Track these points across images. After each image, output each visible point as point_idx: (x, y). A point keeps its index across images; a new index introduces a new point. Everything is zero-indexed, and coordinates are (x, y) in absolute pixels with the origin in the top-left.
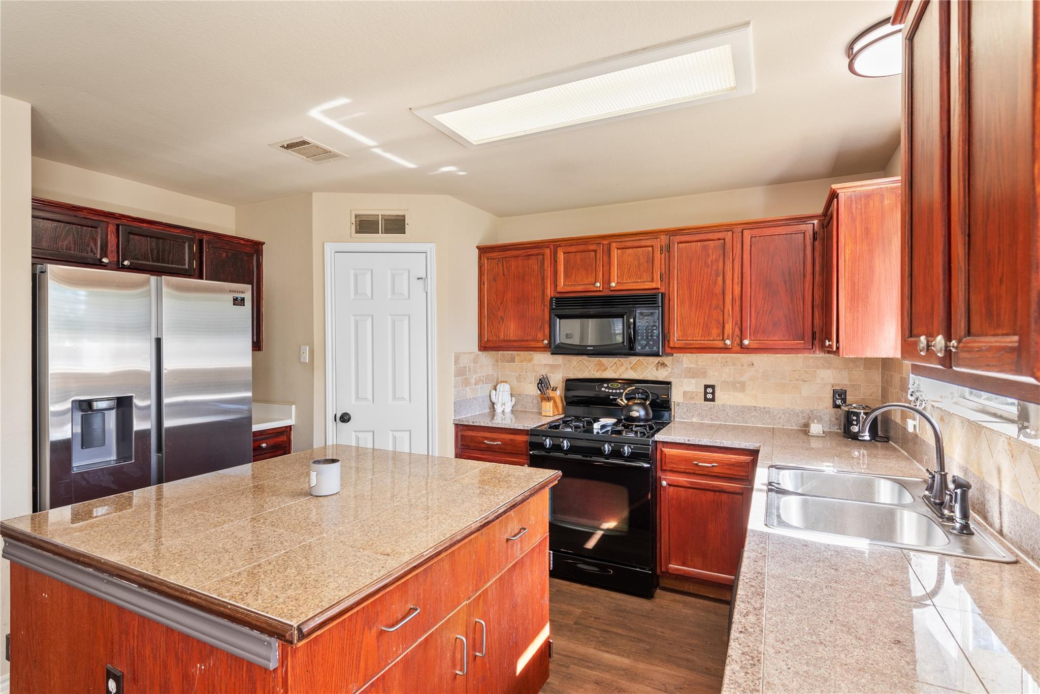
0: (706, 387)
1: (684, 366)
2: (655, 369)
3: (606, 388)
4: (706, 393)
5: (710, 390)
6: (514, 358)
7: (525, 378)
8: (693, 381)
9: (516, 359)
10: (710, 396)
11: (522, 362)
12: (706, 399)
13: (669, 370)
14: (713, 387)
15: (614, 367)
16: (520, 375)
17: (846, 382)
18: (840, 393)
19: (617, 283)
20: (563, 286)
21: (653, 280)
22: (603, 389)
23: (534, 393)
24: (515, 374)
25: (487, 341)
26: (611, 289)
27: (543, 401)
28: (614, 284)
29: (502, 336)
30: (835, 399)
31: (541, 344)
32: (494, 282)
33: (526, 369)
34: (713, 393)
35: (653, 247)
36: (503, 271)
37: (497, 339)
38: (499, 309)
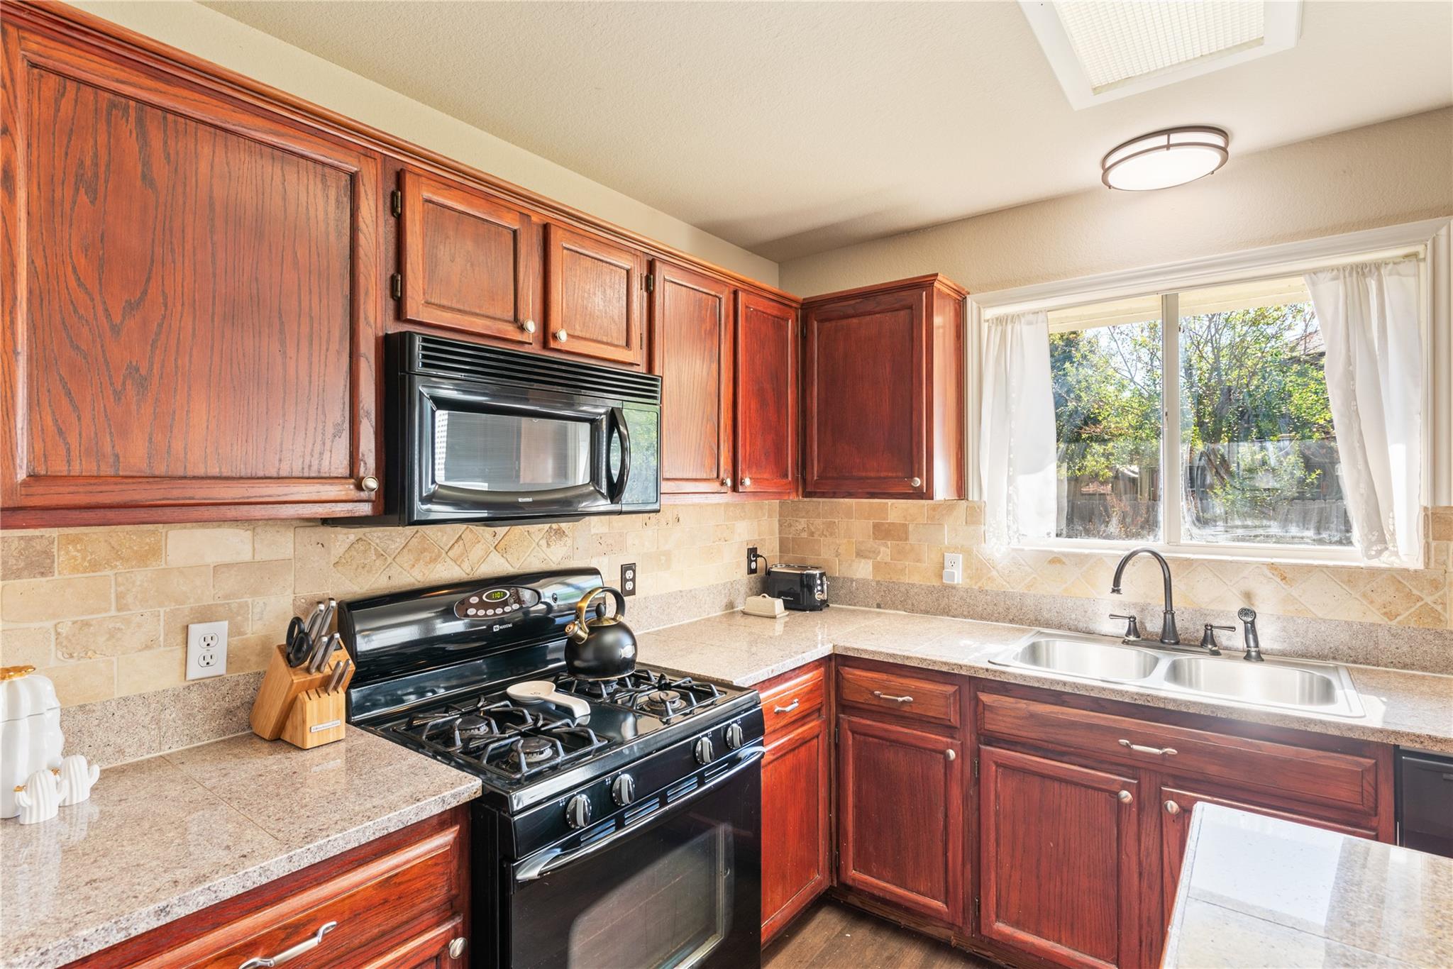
1: (593, 531)
2: (544, 544)
3: (477, 606)
4: (623, 580)
5: (628, 574)
6: (48, 554)
7: (111, 634)
8: (606, 560)
10: (628, 585)
11: (95, 566)
12: (623, 593)
13: (569, 542)
14: (632, 567)
15: (457, 550)
16: (87, 624)
17: (756, 537)
18: (753, 553)
19: (569, 335)
20: (428, 303)
21: (628, 344)
22: (471, 611)
23: (172, 681)
24: (49, 624)
25: (33, 477)
26: (553, 345)
27: (303, 696)
28: (563, 335)
29: (137, 456)
30: (750, 561)
31: (348, 490)
32: (83, 198)
33: (120, 597)
34: (633, 580)
35: (628, 271)
36: (146, 164)
37: (107, 470)
38: (116, 330)
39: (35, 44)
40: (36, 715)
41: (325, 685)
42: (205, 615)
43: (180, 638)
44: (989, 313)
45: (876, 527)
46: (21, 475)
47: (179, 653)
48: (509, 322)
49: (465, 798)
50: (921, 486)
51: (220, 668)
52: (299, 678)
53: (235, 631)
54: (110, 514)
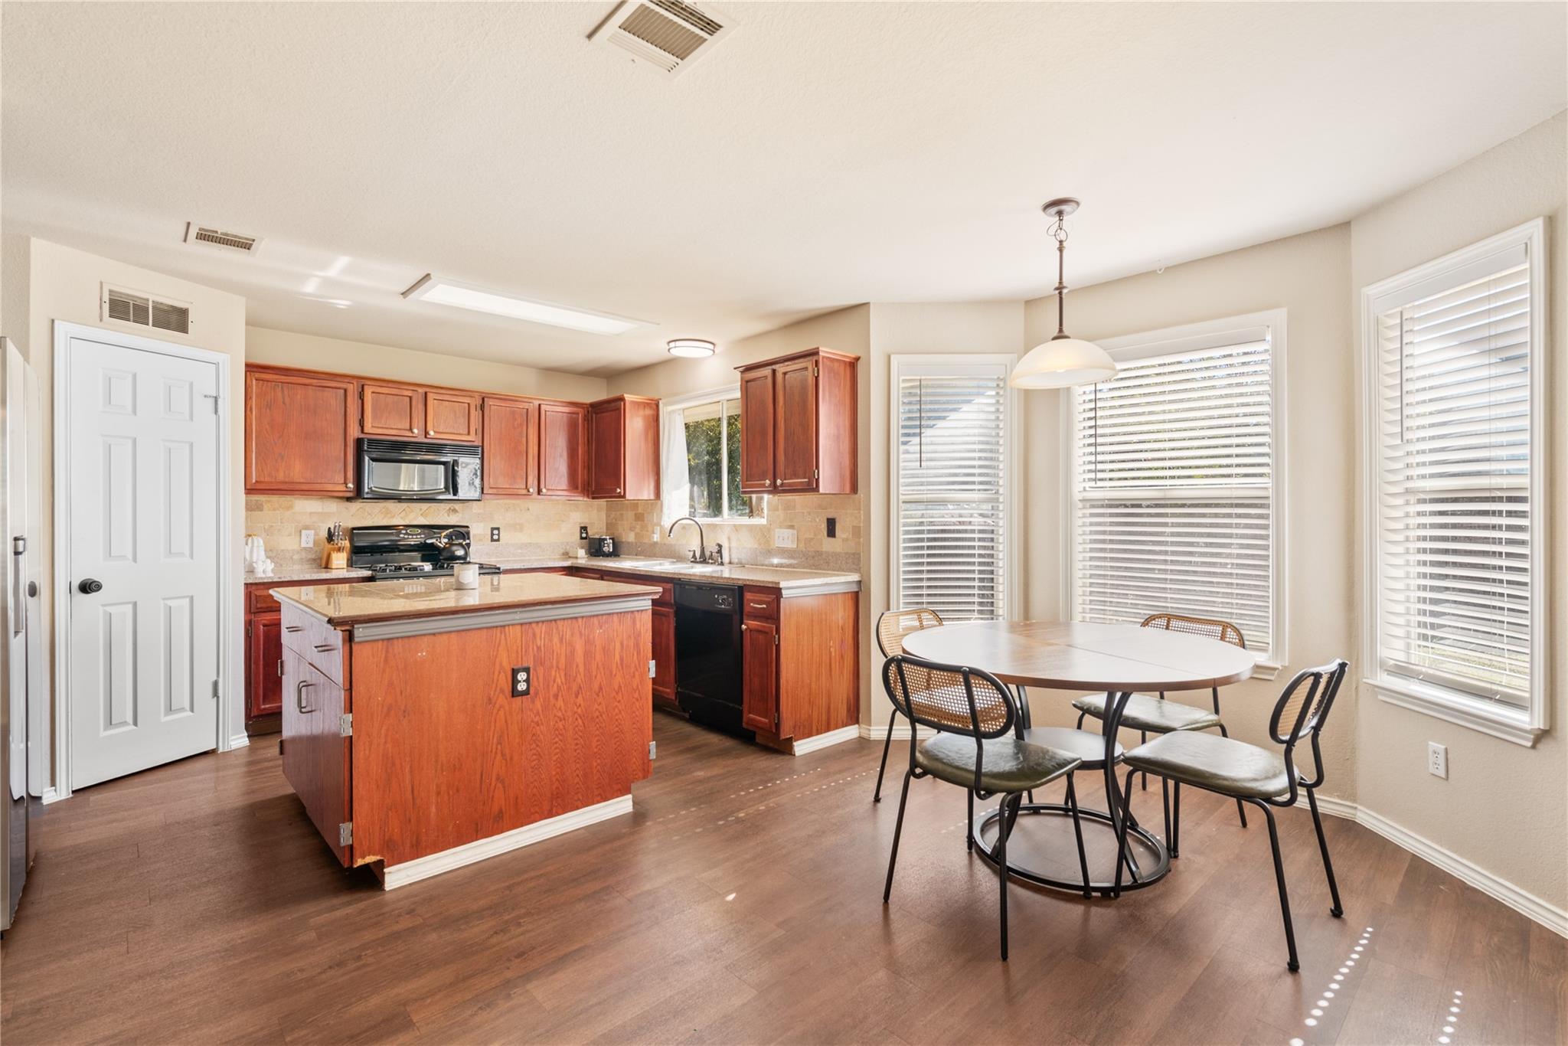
0: (493, 529)
1: (474, 511)
2: (446, 515)
3: (405, 534)
4: (492, 534)
5: (496, 532)
6: (261, 505)
7: (279, 530)
8: (482, 525)
9: (265, 506)
10: (496, 537)
11: (274, 510)
12: (493, 540)
13: (460, 515)
14: (498, 529)
15: (403, 514)
16: (272, 526)
17: (587, 521)
18: (584, 529)
19: (435, 432)
20: (373, 427)
21: (469, 433)
22: (402, 536)
23: (296, 547)
24: (262, 525)
25: (257, 482)
26: (428, 436)
27: (332, 552)
28: (432, 433)
29: (281, 476)
30: (581, 533)
31: (342, 488)
32: (268, 410)
33: (281, 519)
34: (499, 535)
35: (469, 404)
36: (284, 398)
37: (273, 480)
38: (276, 444)
39: (257, 375)
40: (258, 547)
41: (339, 550)
42: (307, 528)
43: (299, 534)
44: (670, 408)
45: (636, 514)
46: (254, 481)
47: (299, 539)
48: (407, 430)
49: (365, 575)
50: (620, 492)
51: (311, 545)
52: (330, 546)
53: (316, 534)
54: (275, 492)
